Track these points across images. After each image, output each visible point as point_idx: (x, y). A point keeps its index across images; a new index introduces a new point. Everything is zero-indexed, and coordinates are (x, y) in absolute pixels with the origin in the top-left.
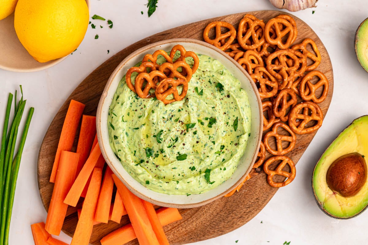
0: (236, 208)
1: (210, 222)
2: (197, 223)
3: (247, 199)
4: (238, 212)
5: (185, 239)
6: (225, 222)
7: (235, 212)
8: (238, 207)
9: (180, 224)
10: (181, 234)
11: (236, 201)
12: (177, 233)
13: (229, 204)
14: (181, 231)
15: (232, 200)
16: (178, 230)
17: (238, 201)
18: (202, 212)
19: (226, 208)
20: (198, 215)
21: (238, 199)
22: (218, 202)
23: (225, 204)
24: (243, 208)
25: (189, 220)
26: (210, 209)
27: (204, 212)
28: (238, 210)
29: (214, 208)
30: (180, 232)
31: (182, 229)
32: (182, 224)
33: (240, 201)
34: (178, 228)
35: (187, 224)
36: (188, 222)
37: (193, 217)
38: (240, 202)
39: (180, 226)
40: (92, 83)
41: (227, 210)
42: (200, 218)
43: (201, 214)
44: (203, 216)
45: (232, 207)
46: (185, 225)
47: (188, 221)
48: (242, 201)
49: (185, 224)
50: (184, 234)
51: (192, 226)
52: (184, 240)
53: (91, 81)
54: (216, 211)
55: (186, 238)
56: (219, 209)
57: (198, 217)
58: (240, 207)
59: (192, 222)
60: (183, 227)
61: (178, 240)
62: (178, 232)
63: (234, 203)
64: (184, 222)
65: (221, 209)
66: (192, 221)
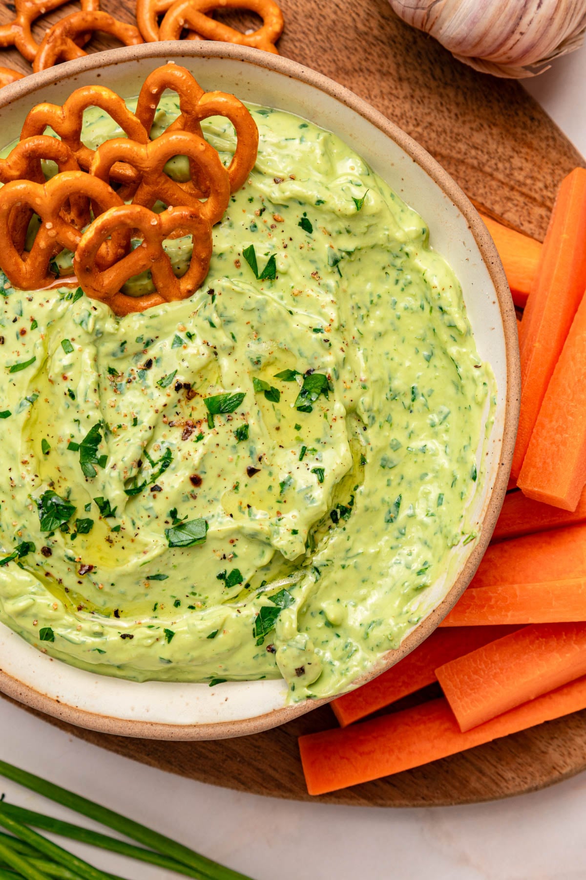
0: (345, 28)
1: (442, 90)
2: (472, 129)
3: (294, 7)
4: (354, 15)
5: (547, 138)
6: (411, 39)
7: (360, 26)
8: (340, 25)
9: (506, 184)
10: (538, 162)
11: (322, 44)
12: (540, 177)
13: (345, 59)
14: (528, 166)
15: (325, 57)
16: (529, 181)
17: (319, 37)
18: (425, 134)
19: (364, 63)
20: (442, 141)
21: (312, 39)
23: (356, 74)
24: (333, 6)
25: (475, 163)
26: (399, 114)
27: (419, 129)
28: (349, 19)
29: (386, 102)
30: (531, 171)
31: (521, 169)
32: (501, 176)
33: (315, 30)
34: (525, 185)
35: (493, 162)
36: (484, 161)
37: (459, 156)
38: (318, 28)
39: (512, 183)
40: (211, 755)
41: (370, 54)
42: (448, 131)
43: (433, 135)
44: (436, 123)
45: (350, 44)
46: (500, 165)
47: (484, 165)
48: (310, 21)
49: (497, 169)
50: (529, 151)
51: (490, 141)
52: (551, 143)
53: (206, 758)
54: (394, 92)
55: (541, 140)
56: (383, 84)
57: (448, 139)
58: (333, 17)
59: (477, 148)
60: (512, 169)
61: (562, 160)
62: (536, 175)
63: (334, 44)
64: (491, 175)
65: (378, 76)
66: (473, 152)
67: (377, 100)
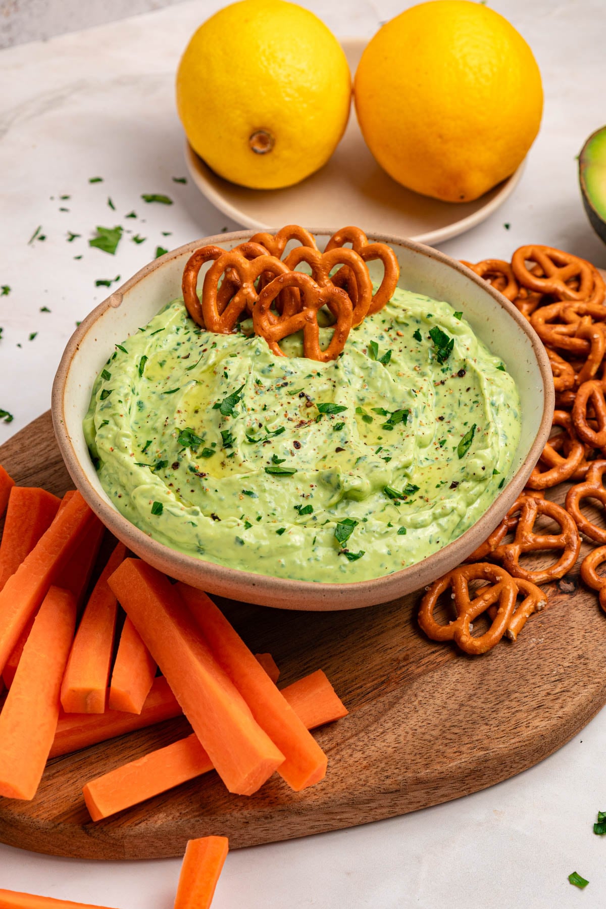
0: (519, 686)
1: (440, 727)
2: (399, 736)
3: (550, 660)
4: (527, 694)
5: (367, 781)
6: (491, 723)
7: (517, 695)
8: (523, 683)
9: (344, 742)
10: (350, 768)
11: (514, 667)
12: (338, 765)
13: (495, 677)
14: (351, 761)
15: (502, 666)
16: (338, 757)
17: (519, 668)
18: (410, 705)
19: (486, 687)
20: (400, 714)
21: (519, 663)
22: (456, 675)
23: (480, 679)
24: (540, 684)
25: (372, 729)
26: (434, 695)
27: (416, 703)
28: (526, 690)
29: (448, 690)
30: (346, 762)
31: (351, 755)
32: (351, 741)
33: (526, 666)
34: (337, 754)
35: (366, 740)
36: (370, 734)
37: (382, 720)
38: (527, 669)
39: (343, 746)
41: (491, 693)
42: (405, 720)
43: (407, 710)
44: (416, 715)
45: (505, 684)
46: (361, 743)
47: (367, 733)
48: (535, 666)
49: (359, 740)
50: (363, 766)
51: (383, 744)
52: (362, 782)
54: (454, 698)
55: (367, 777)
56: (463, 693)
57: (399, 718)
58: (532, 681)
59: (382, 733)
60: (354, 750)
61: (344, 784)
62: (341, 763)
63: (510, 675)
64: (356, 735)
65: (471, 692)
66: (381, 730)
67: (453, 685)
